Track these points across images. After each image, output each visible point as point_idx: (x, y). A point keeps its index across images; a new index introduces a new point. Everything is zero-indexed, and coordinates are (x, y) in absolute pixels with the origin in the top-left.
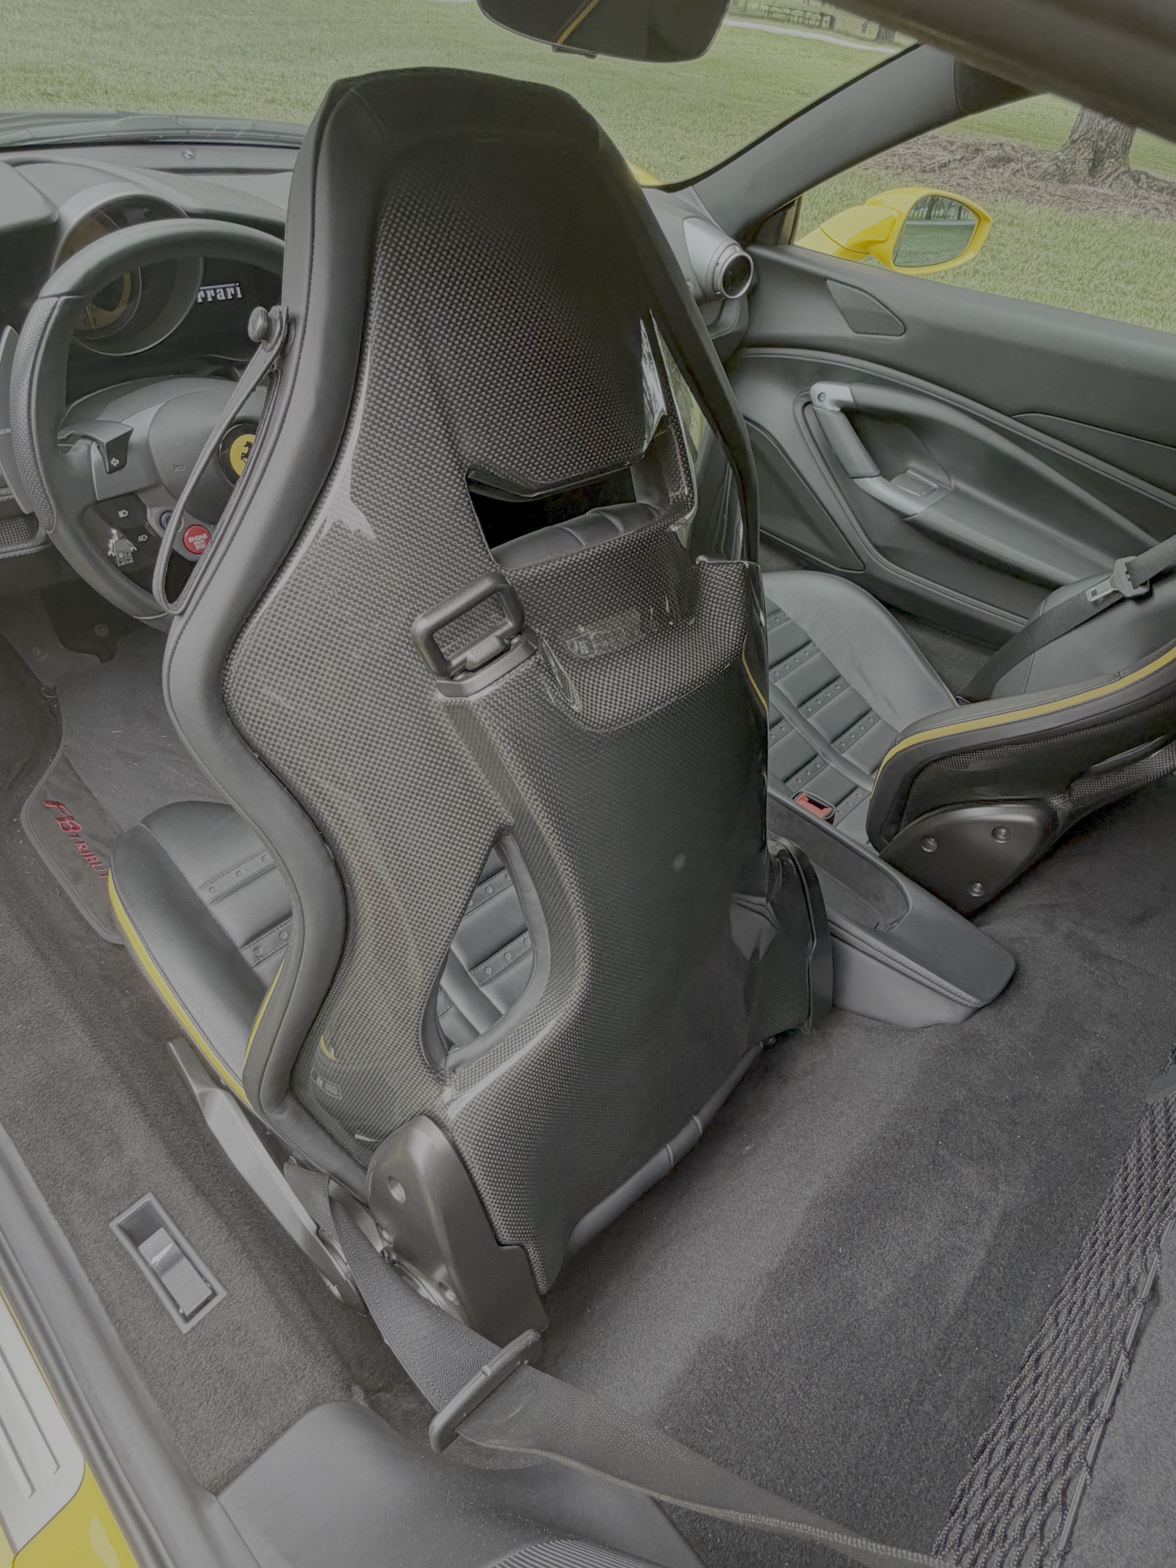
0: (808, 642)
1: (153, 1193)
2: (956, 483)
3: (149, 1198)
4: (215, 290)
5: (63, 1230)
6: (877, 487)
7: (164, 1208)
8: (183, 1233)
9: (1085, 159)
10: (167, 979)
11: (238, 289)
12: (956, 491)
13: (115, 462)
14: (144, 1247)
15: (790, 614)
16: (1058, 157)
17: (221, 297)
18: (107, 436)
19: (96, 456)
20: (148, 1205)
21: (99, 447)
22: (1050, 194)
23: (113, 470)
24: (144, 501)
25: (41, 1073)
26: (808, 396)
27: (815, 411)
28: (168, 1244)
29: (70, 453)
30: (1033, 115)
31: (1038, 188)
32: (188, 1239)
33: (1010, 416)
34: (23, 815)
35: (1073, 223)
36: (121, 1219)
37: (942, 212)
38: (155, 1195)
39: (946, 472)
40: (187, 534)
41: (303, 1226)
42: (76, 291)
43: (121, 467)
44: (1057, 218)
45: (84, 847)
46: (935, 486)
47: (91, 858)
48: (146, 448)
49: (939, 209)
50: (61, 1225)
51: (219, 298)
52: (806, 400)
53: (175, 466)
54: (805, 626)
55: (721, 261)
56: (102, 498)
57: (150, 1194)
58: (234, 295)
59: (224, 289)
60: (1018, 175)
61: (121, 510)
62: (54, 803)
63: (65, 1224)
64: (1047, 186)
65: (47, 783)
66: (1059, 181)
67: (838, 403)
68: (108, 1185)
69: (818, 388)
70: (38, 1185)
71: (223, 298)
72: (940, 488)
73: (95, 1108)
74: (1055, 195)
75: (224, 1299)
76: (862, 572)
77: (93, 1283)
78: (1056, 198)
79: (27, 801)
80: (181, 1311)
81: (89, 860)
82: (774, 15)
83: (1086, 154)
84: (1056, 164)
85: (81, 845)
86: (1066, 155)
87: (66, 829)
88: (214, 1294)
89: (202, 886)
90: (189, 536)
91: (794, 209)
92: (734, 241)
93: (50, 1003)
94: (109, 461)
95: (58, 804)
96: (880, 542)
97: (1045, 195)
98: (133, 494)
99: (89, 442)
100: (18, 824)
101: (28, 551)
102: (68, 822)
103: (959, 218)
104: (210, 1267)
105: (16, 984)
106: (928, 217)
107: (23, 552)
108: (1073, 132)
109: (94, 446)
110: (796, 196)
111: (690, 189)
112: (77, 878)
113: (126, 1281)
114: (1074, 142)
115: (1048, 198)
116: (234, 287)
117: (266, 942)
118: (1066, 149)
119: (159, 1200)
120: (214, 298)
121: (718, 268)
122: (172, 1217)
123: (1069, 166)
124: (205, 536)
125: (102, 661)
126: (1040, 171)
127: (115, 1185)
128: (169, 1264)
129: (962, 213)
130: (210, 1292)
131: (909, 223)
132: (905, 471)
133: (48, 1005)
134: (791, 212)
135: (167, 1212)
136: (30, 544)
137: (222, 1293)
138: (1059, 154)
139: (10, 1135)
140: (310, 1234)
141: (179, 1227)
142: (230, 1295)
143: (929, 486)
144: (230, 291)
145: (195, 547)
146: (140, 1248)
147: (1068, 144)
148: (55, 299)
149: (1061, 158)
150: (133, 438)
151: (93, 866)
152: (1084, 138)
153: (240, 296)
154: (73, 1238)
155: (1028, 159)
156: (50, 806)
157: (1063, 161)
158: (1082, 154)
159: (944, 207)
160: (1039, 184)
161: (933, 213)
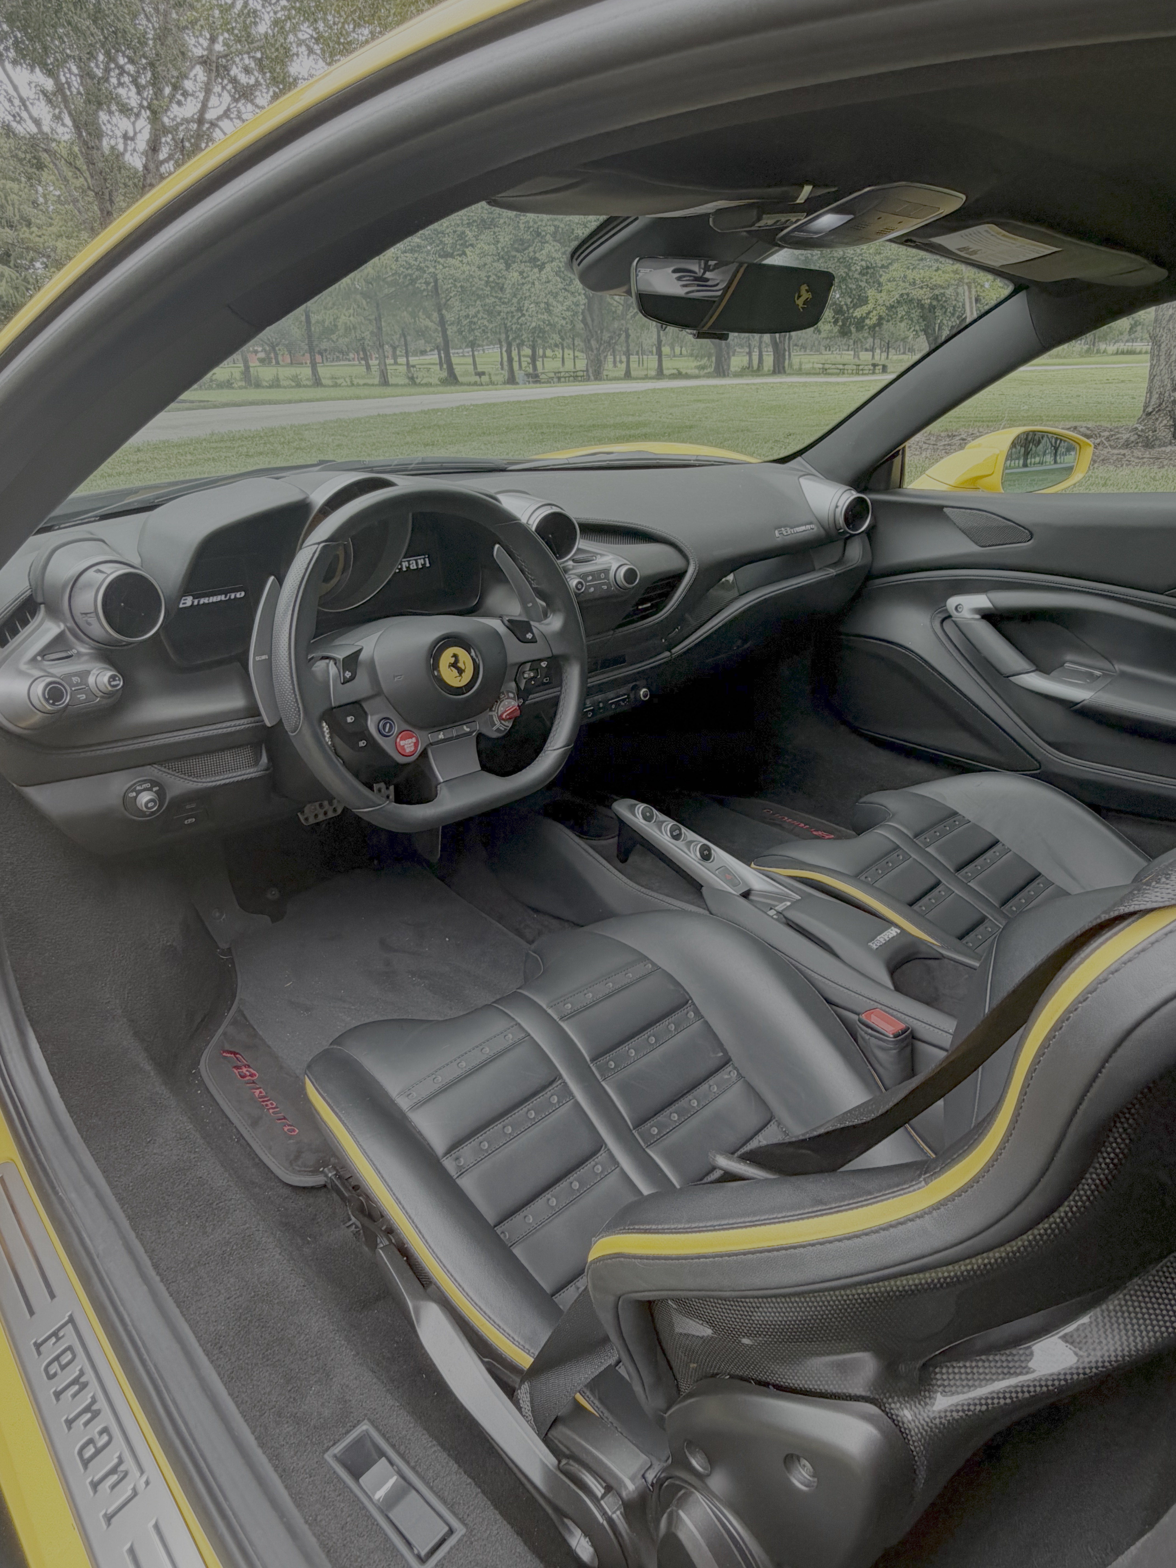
0: (997, 842)
1: (369, 1420)
2: (1119, 667)
3: (365, 1426)
4: (409, 561)
5: (273, 1466)
6: (1035, 681)
7: (383, 1436)
8: (408, 1463)
9: (1165, 425)
10: (379, 1172)
11: (427, 560)
12: (1123, 674)
13: (348, 674)
14: (364, 1480)
15: (969, 817)
16: (1136, 429)
17: (413, 566)
18: (341, 655)
19: (333, 670)
20: (366, 1435)
21: (335, 664)
22: (1138, 458)
23: (346, 681)
24: (366, 709)
25: (241, 1295)
26: (946, 610)
27: (954, 622)
28: (392, 1477)
29: (313, 669)
30: (1099, 403)
31: (1124, 455)
32: (413, 1469)
33: (1162, 594)
34: (202, 1066)
35: (1170, 476)
36: (338, 1449)
37: (1037, 460)
38: (372, 1422)
39: (1106, 659)
40: (398, 740)
41: (541, 1461)
42: (331, 539)
43: (352, 678)
44: (1152, 475)
45: (261, 1092)
46: (1098, 673)
47: (268, 1103)
48: (371, 665)
49: (1035, 457)
50: (270, 1460)
51: (412, 568)
52: (943, 616)
53: (395, 677)
54: (988, 826)
55: (840, 504)
56: (338, 704)
57: (366, 1421)
58: (424, 564)
59: (416, 560)
60: (1100, 447)
61: (349, 716)
62: (231, 1052)
63: (275, 1458)
64: (1132, 452)
65: (225, 1034)
66: (1143, 446)
67: (978, 611)
68: (319, 1414)
69: (953, 602)
70: (244, 1416)
71: (415, 567)
72: (1105, 675)
73: (299, 1332)
74: (1143, 458)
75: (463, 1536)
76: (1038, 771)
77: (310, 1525)
78: (1145, 460)
79: (206, 1051)
80: (416, 1552)
81: (267, 1105)
82: (828, 371)
83: (1165, 422)
84: (1137, 434)
85: (258, 1091)
86: (1145, 425)
87: (243, 1077)
88: (451, 1531)
89: (400, 1094)
90: (401, 739)
91: (899, 458)
92: (848, 488)
93: (247, 1225)
94: (344, 673)
95: (235, 1053)
96: (1051, 739)
97: (1132, 459)
98: (357, 703)
99: (327, 661)
100: (198, 1074)
101: (253, 775)
102: (244, 1070)
103: (1055, 462)
104: (444, 1501)
105: (214, 1206)
106: (1025, 465)
107: (249, 776)
108: (1146, 406)
109: (332, 663)
110: (901, 444)
111: (799, 459)
112: (255, 1123)
113: (349, 1519)
114: (1150, 414)
115: (1137, 461)
116: (424, 559)
117: (467, 1151)
118: (1143, 420)
119: (377, 1428)
120: (408, 568)
121: (838, 510)
122: (393, 1446)
123: (1150, 433)
124: (414, 740)
125: (273, 921)
126: (1122, 441)
127: (326, 1413)
128: (394, 1498)
129: (1058, 458)
130: (446, 1529)
131: (1007, 471)
132: (1062, 665)
133: (245, 1227)
134: (897, 461)
135: (387, 1440)
136: (255, 769)
137: (460, 1530)
138: (1137, 426)
139: (212, 1362)
140: (551, 1471)
141: (402, 1456)
142: (470, 1531)
143: (1092, 674)
144: (421, 562)
145: (404, 749)
146: (360, 1480)
147: (1144, 417)
148: (316, 546)
149: (1140, 429)
150: (363, 656)
151: (271, 1111)
152: (1159, 409)
153: (428, 565)
154: (284, 1473)
155: (1106, 434)
156: (229, 1055)
157: (1142, 431)
158: (1161, 422)
159: (1039, 455)
160: (1122, 452)
161: (1029, 461)
